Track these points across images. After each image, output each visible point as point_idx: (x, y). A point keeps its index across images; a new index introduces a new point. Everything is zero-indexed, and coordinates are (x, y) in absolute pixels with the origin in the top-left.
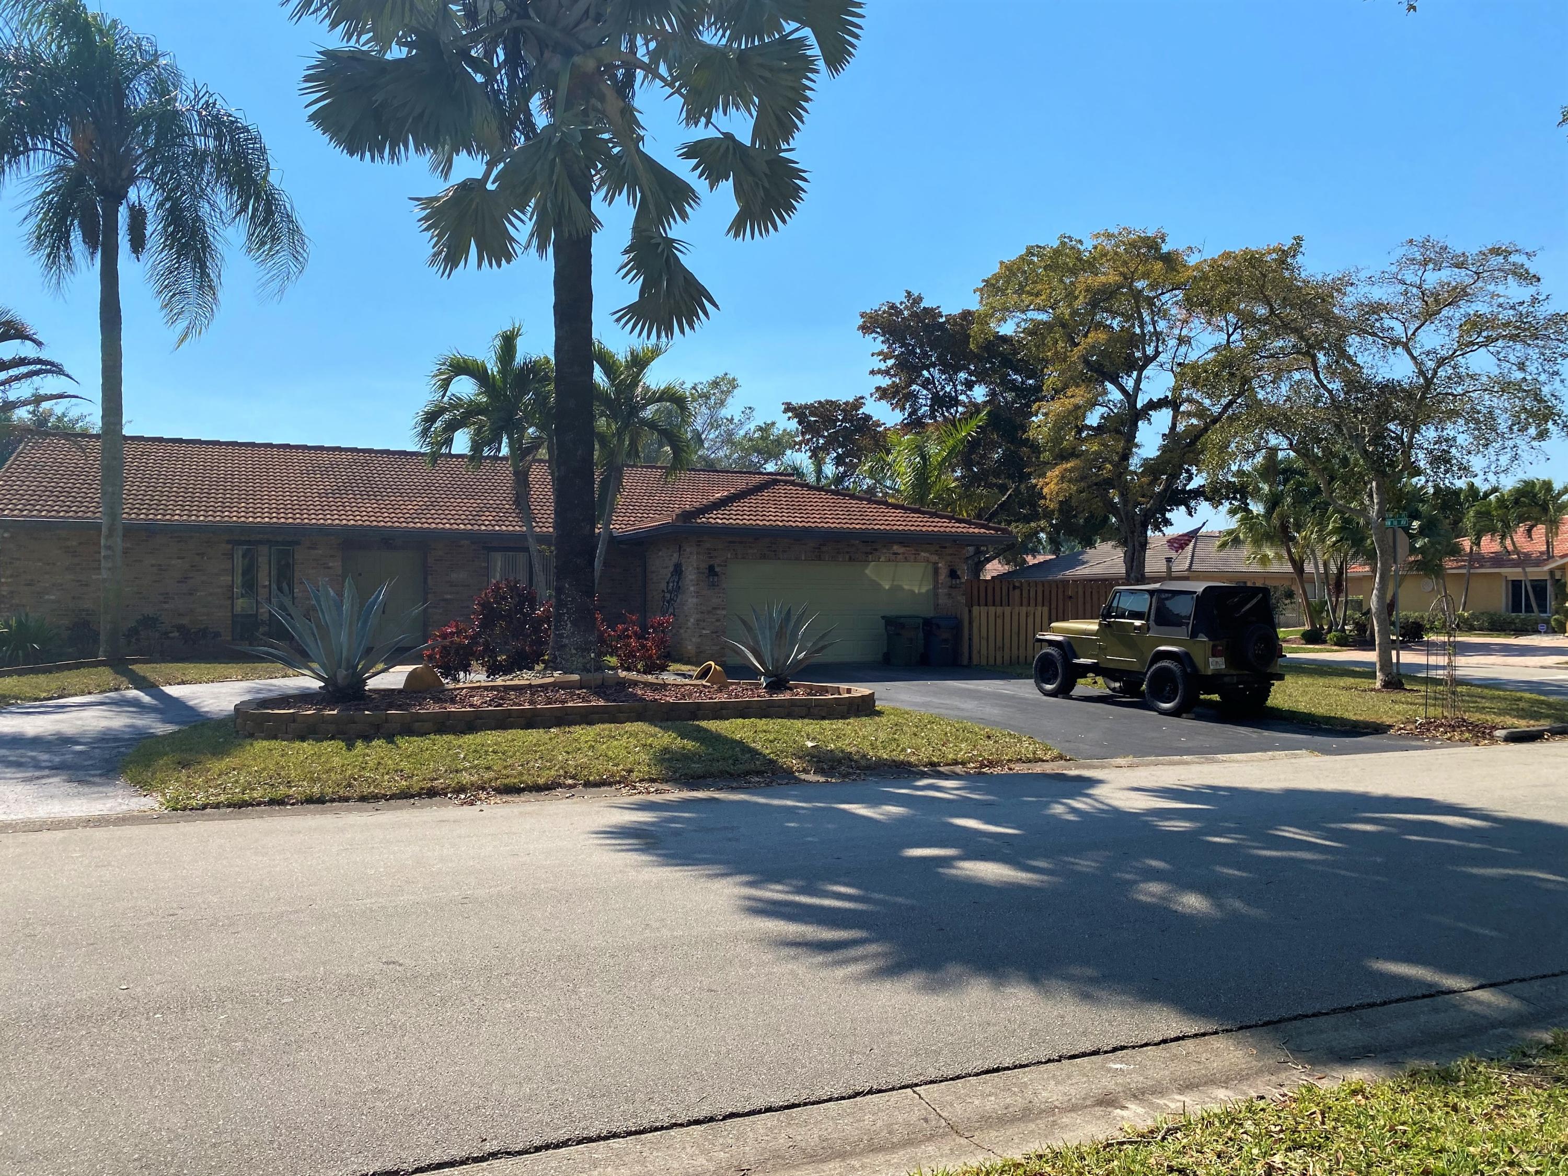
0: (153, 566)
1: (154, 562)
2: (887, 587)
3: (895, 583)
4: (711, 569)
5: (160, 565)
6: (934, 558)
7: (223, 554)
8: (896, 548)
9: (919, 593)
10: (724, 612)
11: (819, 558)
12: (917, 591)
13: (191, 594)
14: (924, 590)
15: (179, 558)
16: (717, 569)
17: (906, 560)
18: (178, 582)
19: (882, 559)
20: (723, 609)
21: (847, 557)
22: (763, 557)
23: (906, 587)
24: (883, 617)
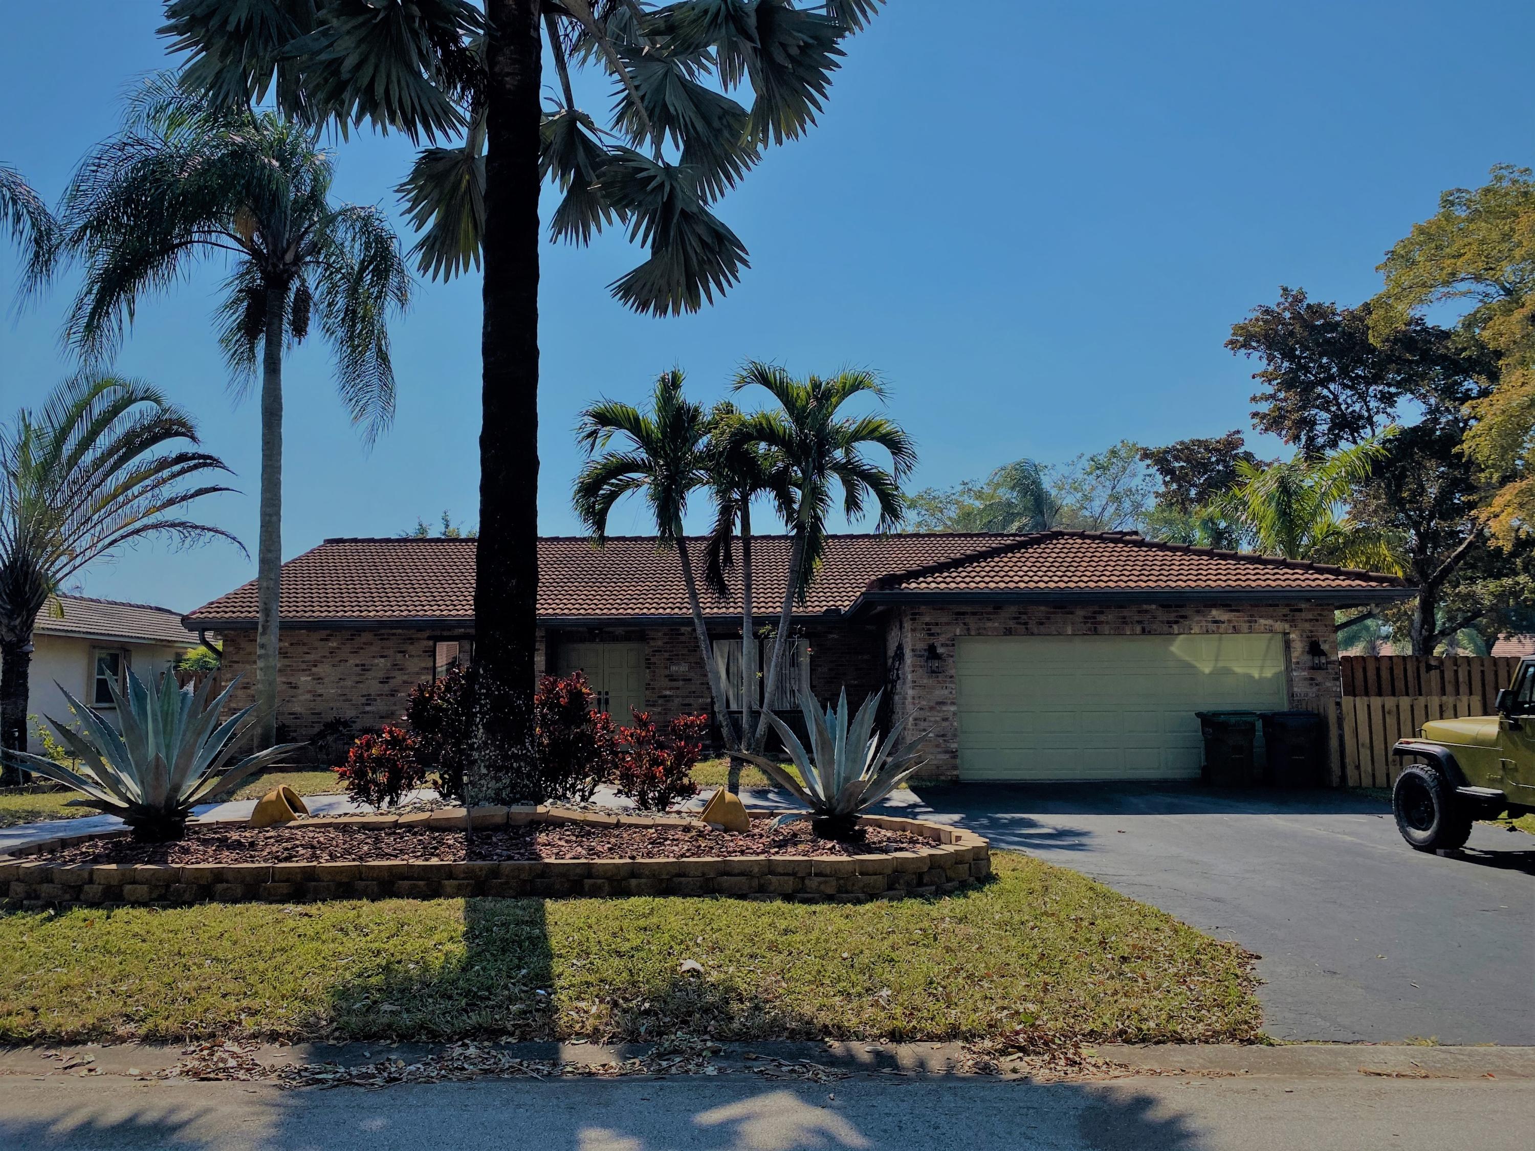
0: (357, 665)
1: (358, 662)
2: (1207, 671)
3: (1221, 664)
4: (932, 649)
5: (363, 665)
6: (1279, 626)
7: (425, 652)
8: (1215, 613)
9: (1261, 678)
10: (953, 708)
11: (1096, 632)
12: (1256, 676)
13: (393, 695)
14: (1269, 673)
15: (382, 657)
16: (940, 650)
17: (1236, 630)
18: (381, 682)
19: (1196, 629)
20: (953, 703)
21: (1138, 629)
22: (1009, 632)
23: (1238, 670)
24: (1199, 715)
